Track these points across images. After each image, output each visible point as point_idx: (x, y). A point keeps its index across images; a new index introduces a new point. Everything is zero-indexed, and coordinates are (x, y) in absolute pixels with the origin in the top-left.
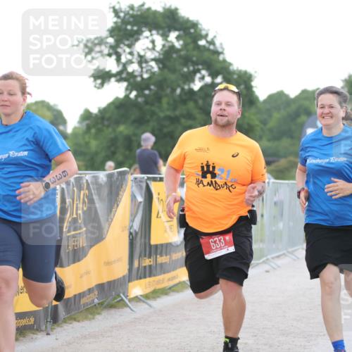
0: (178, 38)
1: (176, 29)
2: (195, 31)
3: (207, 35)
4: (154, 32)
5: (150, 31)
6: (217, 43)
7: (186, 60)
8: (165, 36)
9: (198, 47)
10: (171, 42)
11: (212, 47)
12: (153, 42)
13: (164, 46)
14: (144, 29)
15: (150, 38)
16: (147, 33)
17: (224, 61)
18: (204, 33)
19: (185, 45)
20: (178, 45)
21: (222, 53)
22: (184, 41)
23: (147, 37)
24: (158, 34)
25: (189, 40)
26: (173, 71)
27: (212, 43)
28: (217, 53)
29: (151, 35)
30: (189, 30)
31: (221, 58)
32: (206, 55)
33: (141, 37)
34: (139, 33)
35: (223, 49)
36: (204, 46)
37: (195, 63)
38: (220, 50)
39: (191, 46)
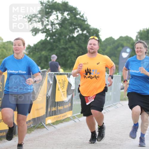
0: (68, 15)
1: (67, 11)
2: (75, 12)
3: (80, 13)
4: (58, 12)
5: (56, 12)
6: (85, 17)
7: (71, 24)
8: (62, 14)
9: (76, 18)
10: (65, 16)
11: (82, 18)
12: (57, 16)
13: (62, 18)
14: (53, 11)
15: (56, 15)
16: (55, 13)
17: (87, 24)
18: (79, 12)
19: (71, 18)
20: (68, 17)
21: (86, 21)
22: (70, 16)
23: (55, 14)
24: (59, 13)
25: (72, 16)
26: (66, 28)
27: (82, 16)
28: (84, 21)
29: (57, 13)
30: (73, 11)
31: (86, 23)
32: (80, 21)
33: (52, 14)
34: (52, 12)
35: (87, 19)
36: (79, 18)
37: (75, 25)
38: (86, 20)
39: (73, 18)
